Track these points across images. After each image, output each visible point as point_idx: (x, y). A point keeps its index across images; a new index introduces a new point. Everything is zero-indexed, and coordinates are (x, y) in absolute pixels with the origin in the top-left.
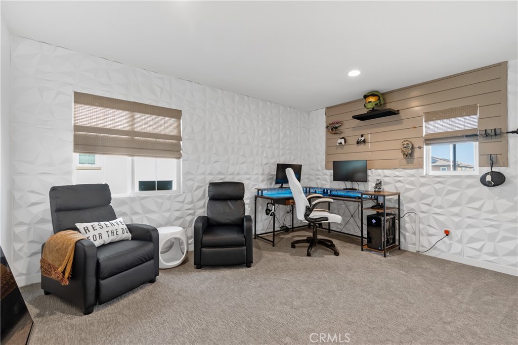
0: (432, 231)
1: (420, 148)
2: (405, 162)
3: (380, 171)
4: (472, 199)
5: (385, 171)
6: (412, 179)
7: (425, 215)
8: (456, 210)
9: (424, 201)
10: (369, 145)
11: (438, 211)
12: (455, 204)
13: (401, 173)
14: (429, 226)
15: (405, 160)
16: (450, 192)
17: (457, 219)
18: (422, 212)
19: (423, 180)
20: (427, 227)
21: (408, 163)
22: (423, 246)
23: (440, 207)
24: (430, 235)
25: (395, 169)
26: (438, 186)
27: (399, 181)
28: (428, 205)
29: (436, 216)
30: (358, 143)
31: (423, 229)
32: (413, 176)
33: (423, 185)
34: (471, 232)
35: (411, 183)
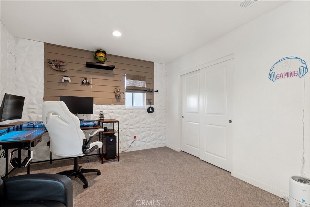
0: (128, 138)
1: (123, 93)
2: (116, 101)
3: (99, 106)
4: (144, 119)
5: (103, 105)
6: (120, 111)
7: (125, 130)
8: (138, 125)
9: (125, 123)
10: (92, 87)
11: (131, 127)
12: (138, 122)
13: (113, 107)
14: (127, 136)
15: (116, 100)
16: (136, 117)
17: (138, 129)
18: (125, 129)
19: (125, 111)
20: (126, 136)
21: (117, 101)
22: (124, 148)
23: (132, 125)
24: (128, 141)
25: (109, 104)
26: (131, 114)
27: (112, 112)
28: (127, 124)
29: (130, 130)
30: (83, 83)
31: (124, 138)
32: (120, 109)
33: (125, 114)
34: (143, 134)
35: (119, 113)
